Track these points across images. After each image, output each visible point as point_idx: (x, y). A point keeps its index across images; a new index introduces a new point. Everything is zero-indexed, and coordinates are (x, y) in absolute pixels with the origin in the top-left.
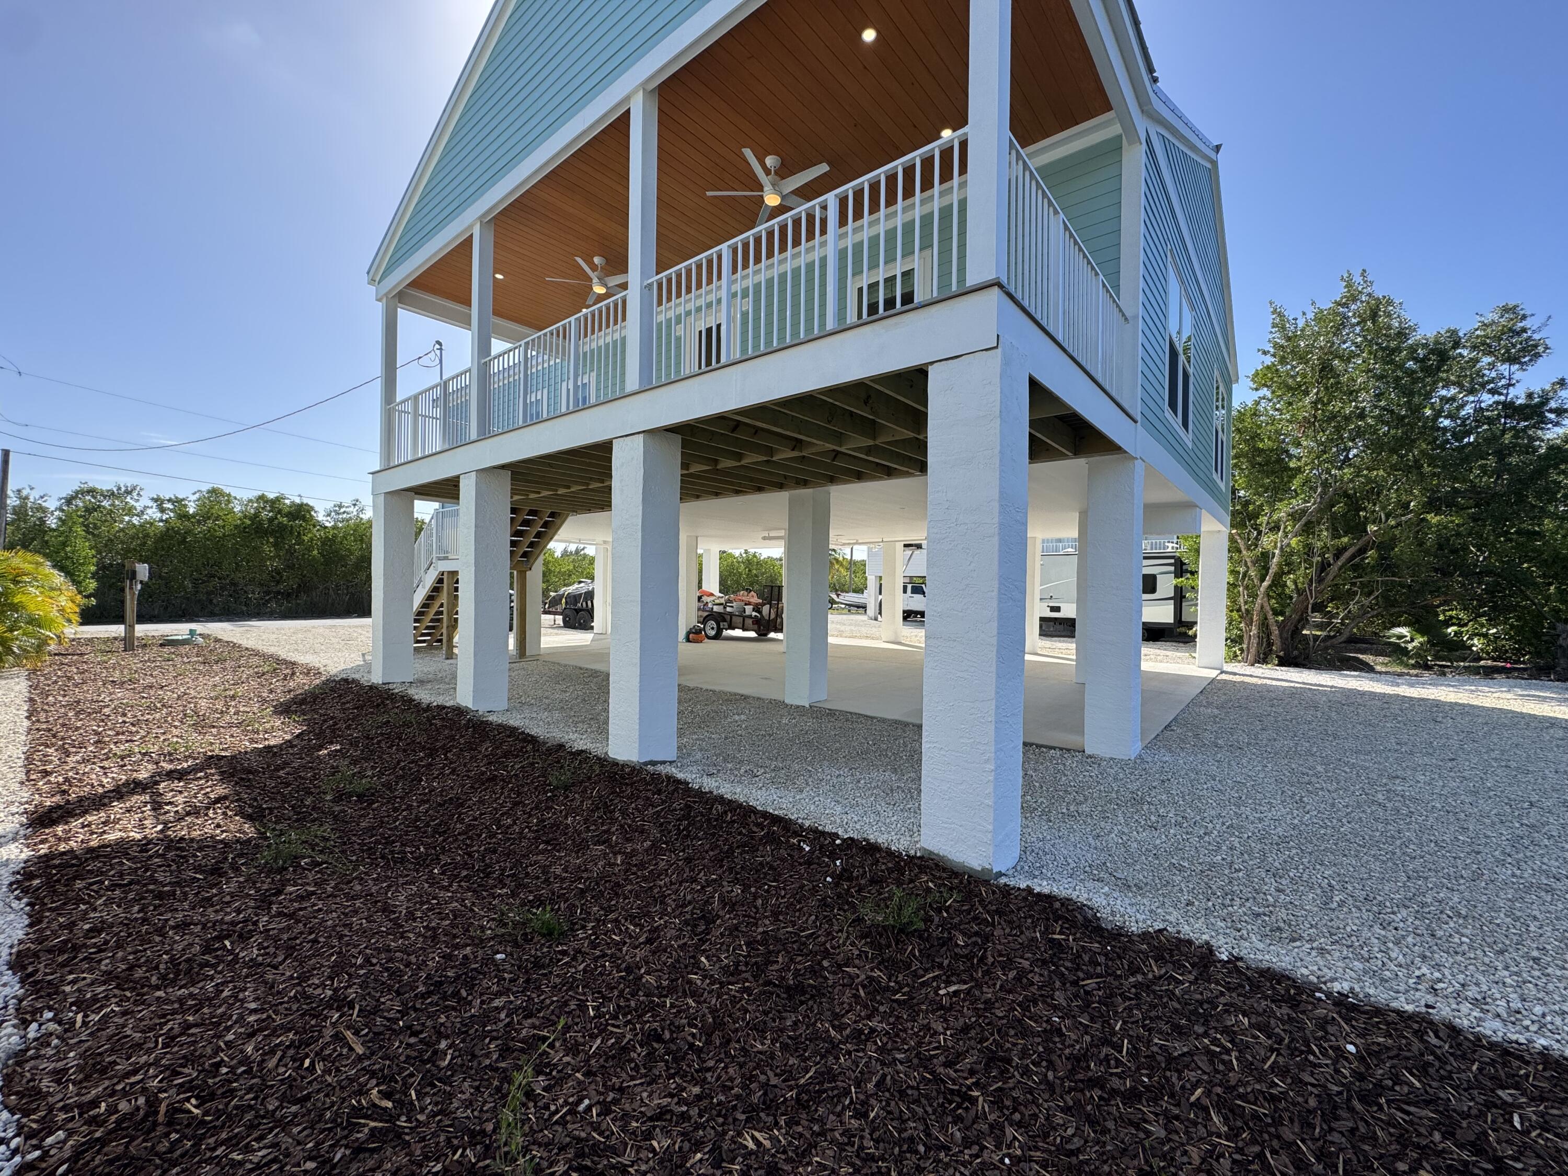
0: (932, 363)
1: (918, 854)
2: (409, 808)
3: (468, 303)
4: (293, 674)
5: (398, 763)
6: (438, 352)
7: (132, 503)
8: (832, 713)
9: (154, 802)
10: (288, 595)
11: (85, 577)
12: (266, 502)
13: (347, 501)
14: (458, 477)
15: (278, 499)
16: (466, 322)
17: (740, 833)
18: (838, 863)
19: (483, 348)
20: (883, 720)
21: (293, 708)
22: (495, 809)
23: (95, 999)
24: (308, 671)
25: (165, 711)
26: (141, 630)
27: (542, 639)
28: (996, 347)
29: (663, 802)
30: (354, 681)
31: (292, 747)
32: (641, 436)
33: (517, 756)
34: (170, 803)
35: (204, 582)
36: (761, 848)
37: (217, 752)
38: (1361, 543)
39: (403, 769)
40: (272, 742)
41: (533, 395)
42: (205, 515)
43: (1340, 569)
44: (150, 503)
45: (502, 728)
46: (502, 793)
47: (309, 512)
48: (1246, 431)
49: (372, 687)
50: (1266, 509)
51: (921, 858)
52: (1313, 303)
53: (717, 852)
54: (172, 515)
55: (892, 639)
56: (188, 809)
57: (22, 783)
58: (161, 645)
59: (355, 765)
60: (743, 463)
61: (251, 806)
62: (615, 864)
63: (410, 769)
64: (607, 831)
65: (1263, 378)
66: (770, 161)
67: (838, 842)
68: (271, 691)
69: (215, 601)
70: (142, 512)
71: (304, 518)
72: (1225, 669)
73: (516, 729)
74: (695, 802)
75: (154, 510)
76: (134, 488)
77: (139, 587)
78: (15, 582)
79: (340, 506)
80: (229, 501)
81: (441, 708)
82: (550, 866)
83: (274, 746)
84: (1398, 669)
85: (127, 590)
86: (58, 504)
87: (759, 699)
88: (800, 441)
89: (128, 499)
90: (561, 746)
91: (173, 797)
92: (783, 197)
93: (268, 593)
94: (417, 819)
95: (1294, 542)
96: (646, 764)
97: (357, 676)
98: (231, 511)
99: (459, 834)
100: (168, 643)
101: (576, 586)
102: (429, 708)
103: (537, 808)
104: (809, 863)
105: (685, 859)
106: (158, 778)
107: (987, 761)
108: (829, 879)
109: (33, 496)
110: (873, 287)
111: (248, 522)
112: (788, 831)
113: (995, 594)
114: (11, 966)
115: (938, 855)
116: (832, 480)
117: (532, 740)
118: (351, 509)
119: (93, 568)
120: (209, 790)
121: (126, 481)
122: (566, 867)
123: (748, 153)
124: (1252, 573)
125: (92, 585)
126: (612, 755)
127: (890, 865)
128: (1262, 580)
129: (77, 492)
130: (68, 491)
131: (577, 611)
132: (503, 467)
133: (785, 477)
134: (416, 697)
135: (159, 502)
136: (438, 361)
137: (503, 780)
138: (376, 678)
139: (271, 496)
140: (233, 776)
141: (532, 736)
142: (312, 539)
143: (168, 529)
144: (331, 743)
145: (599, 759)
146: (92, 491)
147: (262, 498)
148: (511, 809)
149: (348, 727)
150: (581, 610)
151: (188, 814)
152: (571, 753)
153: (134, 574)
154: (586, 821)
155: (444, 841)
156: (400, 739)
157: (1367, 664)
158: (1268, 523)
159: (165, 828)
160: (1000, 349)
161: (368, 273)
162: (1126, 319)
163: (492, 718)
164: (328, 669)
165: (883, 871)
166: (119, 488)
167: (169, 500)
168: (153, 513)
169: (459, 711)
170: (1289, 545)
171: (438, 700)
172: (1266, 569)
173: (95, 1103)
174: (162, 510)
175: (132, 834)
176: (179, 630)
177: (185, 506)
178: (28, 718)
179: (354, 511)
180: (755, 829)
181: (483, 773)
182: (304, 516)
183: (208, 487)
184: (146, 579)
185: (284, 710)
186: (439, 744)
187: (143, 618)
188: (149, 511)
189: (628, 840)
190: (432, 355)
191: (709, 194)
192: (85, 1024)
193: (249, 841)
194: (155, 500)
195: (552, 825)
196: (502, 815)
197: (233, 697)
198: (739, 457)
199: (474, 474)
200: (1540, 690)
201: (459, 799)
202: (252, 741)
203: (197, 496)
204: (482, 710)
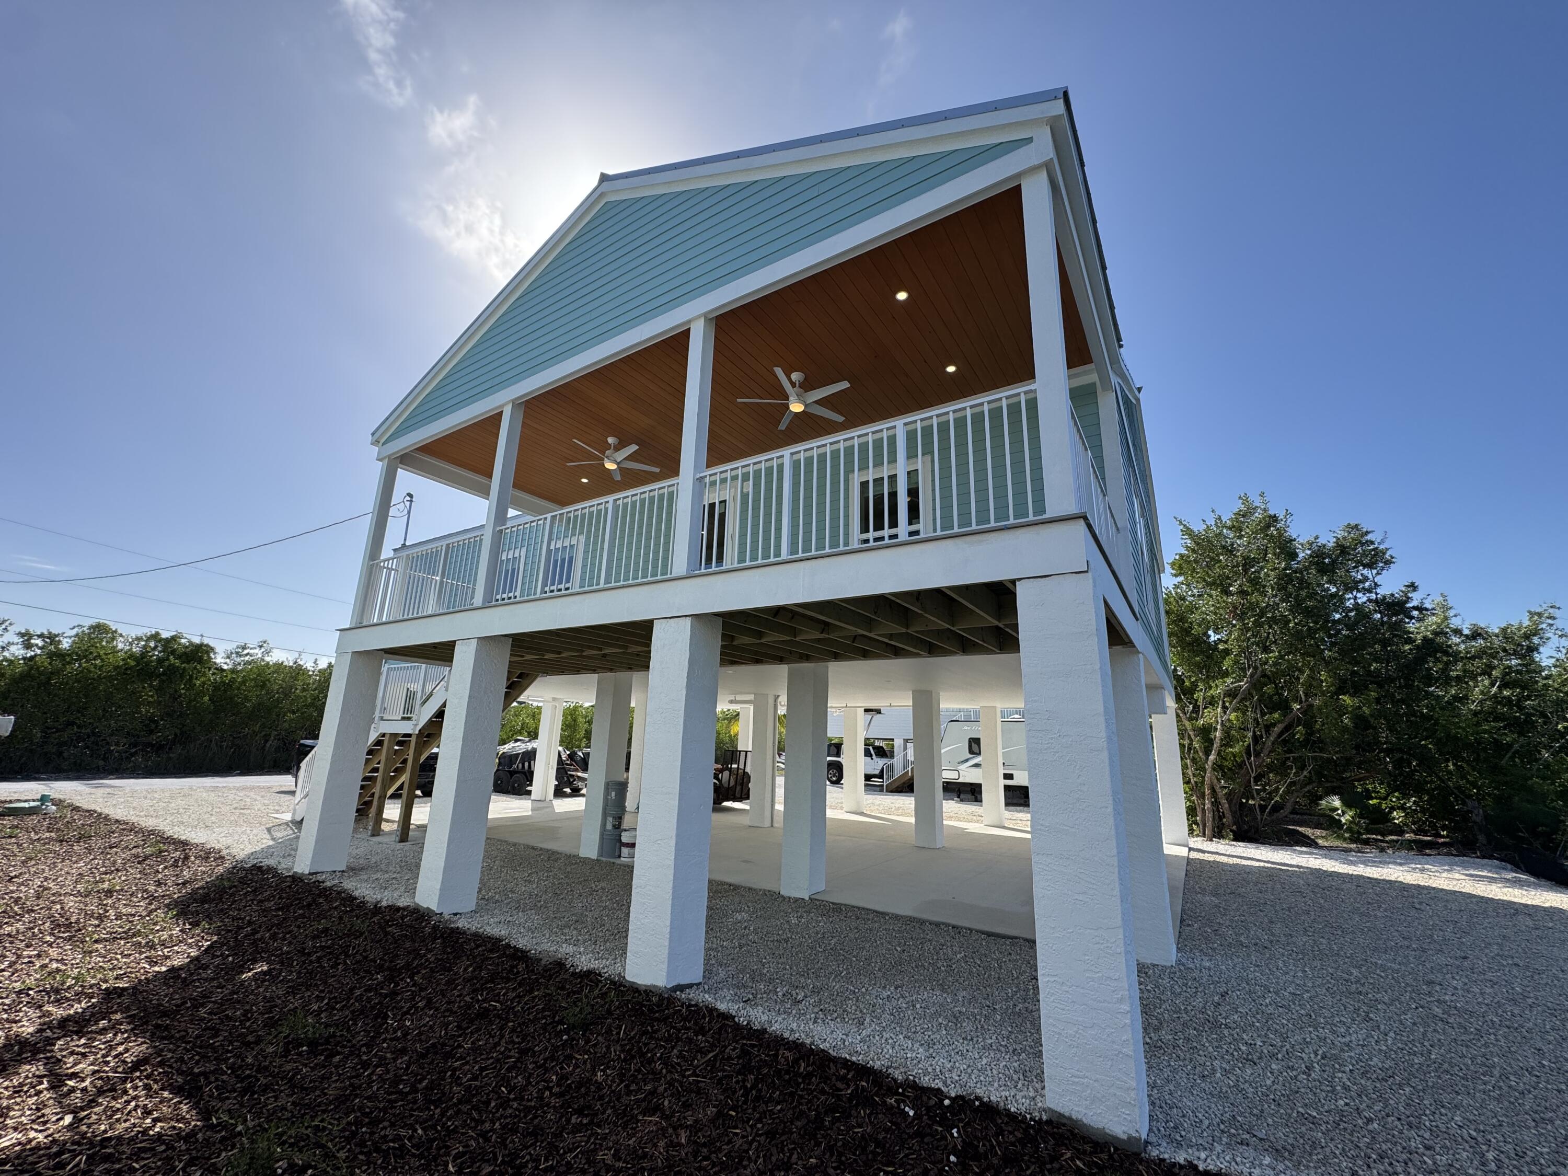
0: (1020, 579)
1: (1044, 1118)
2: (382, 1061)
3: (490, 476)
4: (187, 858)
5: (352, 990)
6: (408, 504)
8: (838, 908)
9: (51, 1074)
10: (159, 748)
12: (161, 640)
13: (253, 642)
14: (454, 642)
15: (174, 639)
16: (484, 492)
17: (823, 1092)
18: (955, 1131)
19: (500, 516)
20: (896, 917)
21: (192, 908)
22: (498, 1060)
24: (207, 854)
25: (27, 917)
29: (713, 1046)
30: (270, 869)
31: (205, 967)
32: (689, 620)
33: (508, 980)
34: (74, 1076)
35: (58, 731)
36: (853, 1112)
37: (111, 983)
38: (1287, 720)
39: (359, 999)
40: (177, 962)
41: (511, 553)
42: (81, 653)
43: (1273, 743)
44: (15, 639)
45: (479, 939)
46: (502, 1036)
47: (208, 653)
48: (1173, 612)
49: (296, 879)
50: (1201, 686)
51: (1049, 1122)
52: (1213, 511)
53: (804, 1121)
54: (38, 651)
55: (854, 809)
56: (99, 1083)
59: (294, 994)
60: (762, 641)
61: (180, 1072)
62: (680, 1144)
63: (369, 1000)
64: (653, 1093)
65: (1181, 567)
66: (795, 376)
67: (947, 1102)
68: (159, 884)
69: (66, 754)
70: (3, 649)
71: (200, 661)
72: (1192, 845)
73: (499, 940)
74: (753, 1046)
75: (18, 646)
79: (244, 648)
80: (113, 639)
81: (394, 909)
82: (595, 1150)
83: (181, 968)
84: (1337, 843)
87: (750, 889)
88: (827, 624)
90: (560, 965)
91: (75, 1064)
92: (806, 406)
93: (135, 744)
94: (397, 1081)
95: (1233, 716)
96: (672, 989)
97: (272, 862)
98: (114, 651)
99: (460, 1102)
100: (12, 811)
101: (511, 745)
102: (377, 909)
103: (552, 1058)
104: (919, 1134)
105: (766, 1134)
106: (49, 1033)
107: (1121, 1001)
108: (952, 1158)
111: (132, 663)
112: (881, 1087)
113: (1110, 810)
115: (1070, 1118)
116: (836, 657)
117: (520, 955)
118: (256, 651)
120: (121, 1049)
122: (617, 1151)
123: (779, 372)
124: (1196, 745)
126: (629, 978)
127: (1019, 1135)
128: (1207, 753)
131: (512, 773)
133: (790, 652)
134: (356, 894)
135: (26, 638)
136: (406, 512)
137: (499, 1016)
138: (302, 865)
139: (165, 635)
140: (146, 1023)
141: (522, 951)
142: (204, 683)
143: (31, 668)
144: (255, 961)
145: (613, 982)
147: (155, 636)
148: (518, 1060)
149: (274, 937)
150: (515, 772)
151: (101, 1092)
152: (574, 974)
154: (622, 1076)
155: (443, 1114)
156: (347, 956)
157: (1308, 838)
158: (1204, 698)
159: (77, 1121)
160: (1090, 574)
161: (373, 434)
162: (1118, 529)
163: (461, 923)
164: (234, 852)
165: (1013, 1144)
167: (41, 636)
168: (16, 650)
169: (420, 915)
170: (1229, 720)
171: (387, 898)
172: (1211, 742)
174: (29, 646)
175: (32, 1134)
177: (58, 642)
179: (258, 653)
180: (840, 1085)
181: (469, 1006)
182: (201, 657)
183: (91, 622)
186: (401, 963)
188: (12, 648)
189: (686, 1106)
190: (401, 506)
191: (739, 400)
193: (193, 1133)
194: (22, 635)
195: (580, 1084)
196: (509, 1070)
197: (109, 893)
198: (760, 635)
199: (474, 642)
200: (1477, 869)
201: (444, 1045)
202: (153, 963)
203: (74, 632)
204: (447, 912)
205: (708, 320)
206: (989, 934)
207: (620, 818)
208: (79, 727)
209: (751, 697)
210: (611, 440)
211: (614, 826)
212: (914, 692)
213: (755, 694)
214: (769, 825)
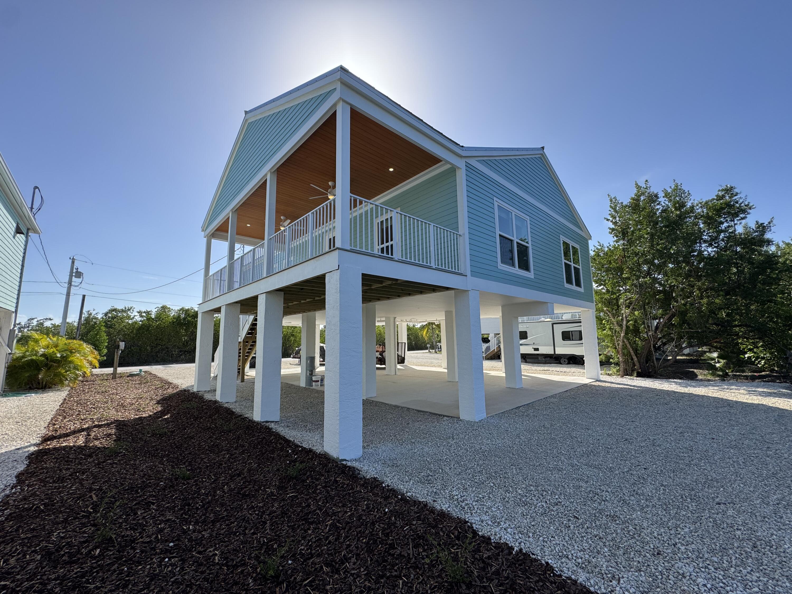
0: (326, 273)
2: (174, 439)
4: (169, 388)
5: (182, 423)
6: (242, 248)
7: (130, 314)
8: (372, 402)
11: (103, 348)
12: (184, 310)
14: (221, 307)
15: (188, 310)
17: (273, 447)
19: (231, 257)
21: (160, 402)
23: (32, 485)
24: (176, 387)
26: (120, 370)
27: (282, 370)
28: (338, 269)
31: (150, 417)
32: (265, 294)
33: (223, 420)
37: (119, 419)
38: (671, 313)
39: (182, 425)
42: (158, 317)
44: (137, 314)
45: (225, 409)
51: (322, 454)
53: (260, 453)
54: (145, 318)
57: (45, 428)
58: (128, 376)
66: (330, 184)
67: (300, 449)
68: (157, 395)
69: (159, 356)
70: (133, 318)
72: (601, 379)
73: (229, 409)
75: (138, 317)
76: (131, 308)
77: (120, 352)
78: (71, 352)
80: (169, 311)
84: (709, 377)
85: (116, 353)
86: (102, 316)
89: (129, 313)
90: (240, 416)
91: (91, 433)
93: (181, 351)
95: (636, 313)
96: (263, 422)
98: (169, 316)
100: (132, 375)
103: (216, 439)
104: (286, 457)
106: (90, 427)
109: (94, 313)
110: (382, 222)
111: (175, 320)
114: (16, 477)
115: (327, 453)
119: (106, 344)
120: (105, 431)
121: (128, 305)
124: (618, 329)
125: (105, 351)
126: (254, 419)
127: (310, 457)
129: (110, 310)
130: (105, 311)
132: (236, 302)
135: (140, 313)
139: (186, 308)
143: (143, 325)
146: (115, 310)
147: (182, 309)
152: (242, 418)
153: (119, 346)
161: (202, 227)
162: (460, 235)
163: (225, 405)
164: (182, 385)
165: (306, 459)
166: (126, 308)
167: (144, 312)
168: (138, 318)
171: (211, 398)
173: (20, 505)
174: (141, 316)
176: (134, 369)
177: (151, 314)
178: (60, 406)
183: (161, 305)
184: (123, 349)
185: (158, 403)
187: (121, 365)
188: (136, 317)
192: (27, 490)
199: (225, 306)
202: (136, 415)
203: (156, 310)
204: (224, 401)
205: (272, 173)
206: (419, 411)
207: (312, 371)
208: (161, 346)
209: (384, 319)
210: (282, 217)
211: (310, 374)
212: (446, 312)
213: (385, 317)
214: (394, 374)
